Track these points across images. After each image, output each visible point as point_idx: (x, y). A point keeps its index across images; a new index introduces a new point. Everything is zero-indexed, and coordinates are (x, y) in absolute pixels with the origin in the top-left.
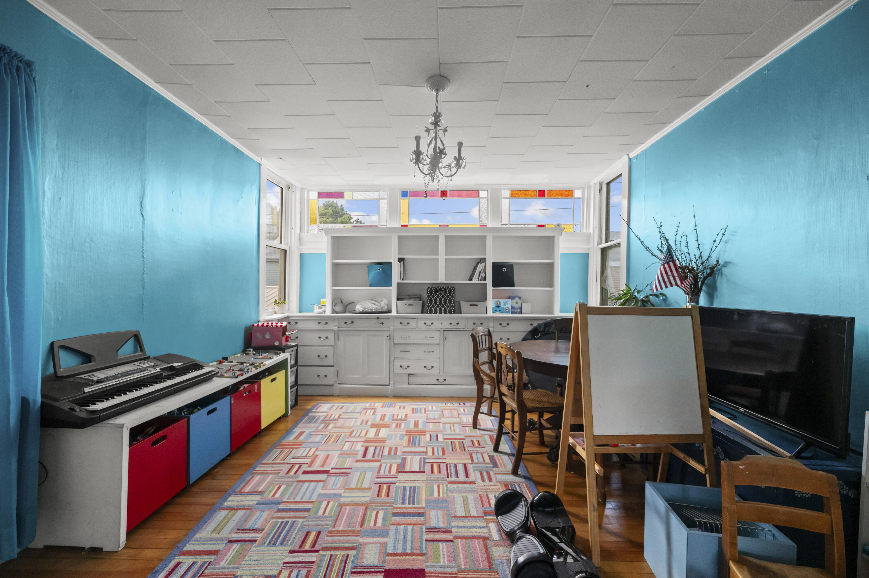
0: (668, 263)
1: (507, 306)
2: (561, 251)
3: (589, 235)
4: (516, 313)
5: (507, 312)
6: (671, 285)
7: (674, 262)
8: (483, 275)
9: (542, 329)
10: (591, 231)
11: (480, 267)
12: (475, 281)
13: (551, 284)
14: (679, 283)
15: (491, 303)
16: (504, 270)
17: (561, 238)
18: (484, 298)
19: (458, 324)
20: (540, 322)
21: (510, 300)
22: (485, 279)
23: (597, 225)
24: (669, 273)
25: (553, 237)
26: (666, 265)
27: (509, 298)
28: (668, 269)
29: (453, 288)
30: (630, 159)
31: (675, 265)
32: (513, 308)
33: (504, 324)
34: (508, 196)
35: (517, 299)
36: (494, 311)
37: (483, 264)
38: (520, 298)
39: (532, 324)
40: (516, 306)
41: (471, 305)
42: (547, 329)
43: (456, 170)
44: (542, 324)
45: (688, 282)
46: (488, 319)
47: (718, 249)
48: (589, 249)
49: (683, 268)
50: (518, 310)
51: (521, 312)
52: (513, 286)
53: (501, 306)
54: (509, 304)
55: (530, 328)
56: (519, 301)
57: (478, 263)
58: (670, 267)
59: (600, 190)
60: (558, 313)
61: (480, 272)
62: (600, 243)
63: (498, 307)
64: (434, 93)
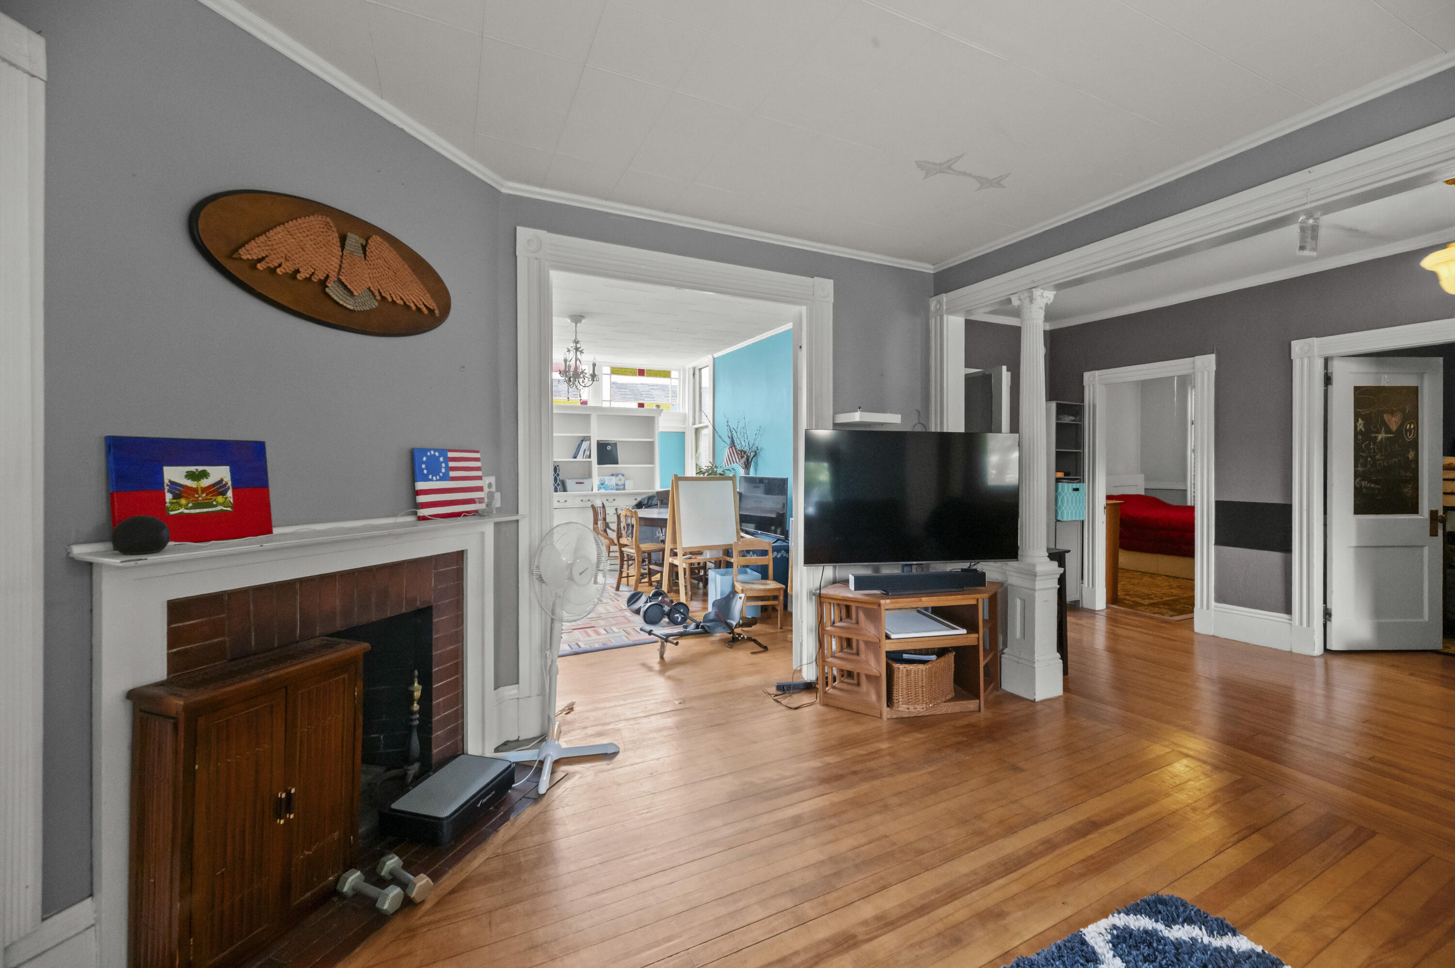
0: (732, 447)
1: (611, 483)
2: (661, 430)
3: (685, 416)
4: (620, 490)
5: (612, 489)
6: (734, 463)
7: (735, 446)
8: (587, 453)
9: (646, 502)
10: (687, 411)
11: (585, 445)
12: (580, 458)
13: (652, 462)
14: (738, 461)
15: (596, 480)
16: (609, 448)
17: (660, 418)
18: (590, 476)
19: (566, 501)
20: (643, 497)
21: (614, 478)
22: (590, 457)
23: (691, 407)
24: (733, 455)
25: (654, 417)
26: (731, 449)
27: (613, 475)
28: (732, 452)
29: (558, 466)
30: (714, 358)
31: (735, 449)
32: (617, 485)
33: (611, 499)
34: (609, 372)
35: (620, 476)
36: (599, 489)
37: (588, 442)
38: (623, 475)
39: (636, 499)
40: (620, 483)
41: (577, 483)
42: (650, 502)
43: (591, 382)
44: (645, 498)
45: (744, 459)
46: (595, 495)
47: (758, 439)
48: (685, 428)
49: (741, 451)
50: (622, 487)
51: (624, 489)
52: (617, 463)
53: (606, 483)
54: (613, 481)
55: (635, 502)
56: (622, 478)
57: (582, 441)
58: (733, 450)
59: (694, 374)
60: (658, 488)
61: (585, 450)
62: (694, 424)
63: (602, 484)
64: (574, 324)
